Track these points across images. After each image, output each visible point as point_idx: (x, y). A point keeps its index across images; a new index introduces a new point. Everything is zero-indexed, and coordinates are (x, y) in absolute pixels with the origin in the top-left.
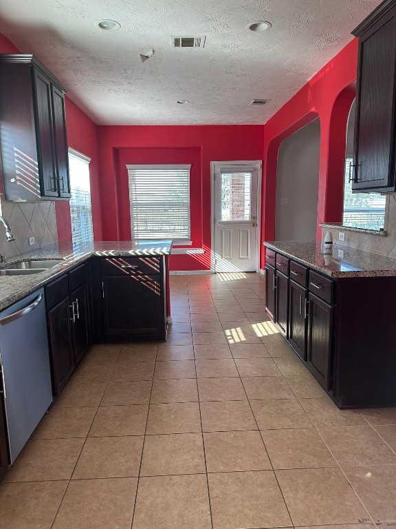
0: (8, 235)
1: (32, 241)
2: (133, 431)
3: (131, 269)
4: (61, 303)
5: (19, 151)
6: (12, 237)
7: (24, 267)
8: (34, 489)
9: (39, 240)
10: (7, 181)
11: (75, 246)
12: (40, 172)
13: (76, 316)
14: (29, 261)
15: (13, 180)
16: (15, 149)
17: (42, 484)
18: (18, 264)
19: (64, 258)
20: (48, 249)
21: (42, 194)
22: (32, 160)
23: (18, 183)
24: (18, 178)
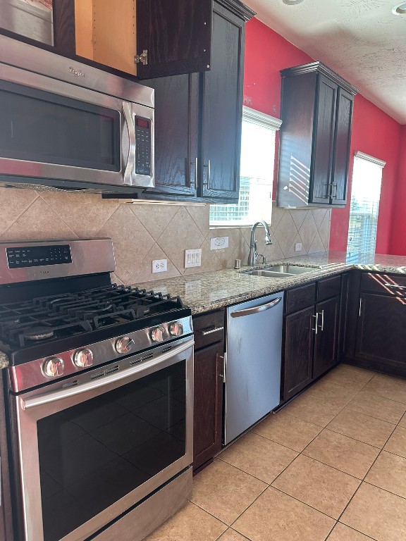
0: (267, 239)
1: (299, 247)
2: (351, 470)
3: (397, 289)
4: (302, 311)
5: (296, 160)
6: (270, 241)
7: (282, 270)
8: (238, 477)
9: (306, 246)
10: (281, 189)
11: (350, 257)
12: (311, 179)
13: (319, 328)
14: (288, 265)
15: (286, 188)
16: (292, 158)
17: (246, 475)
18: (276, 267)
19: (320, 267)
20: (314, 256)
21: (310, 201)
22: (306, 167)
23: (290, 190)
24: (291, 185)
